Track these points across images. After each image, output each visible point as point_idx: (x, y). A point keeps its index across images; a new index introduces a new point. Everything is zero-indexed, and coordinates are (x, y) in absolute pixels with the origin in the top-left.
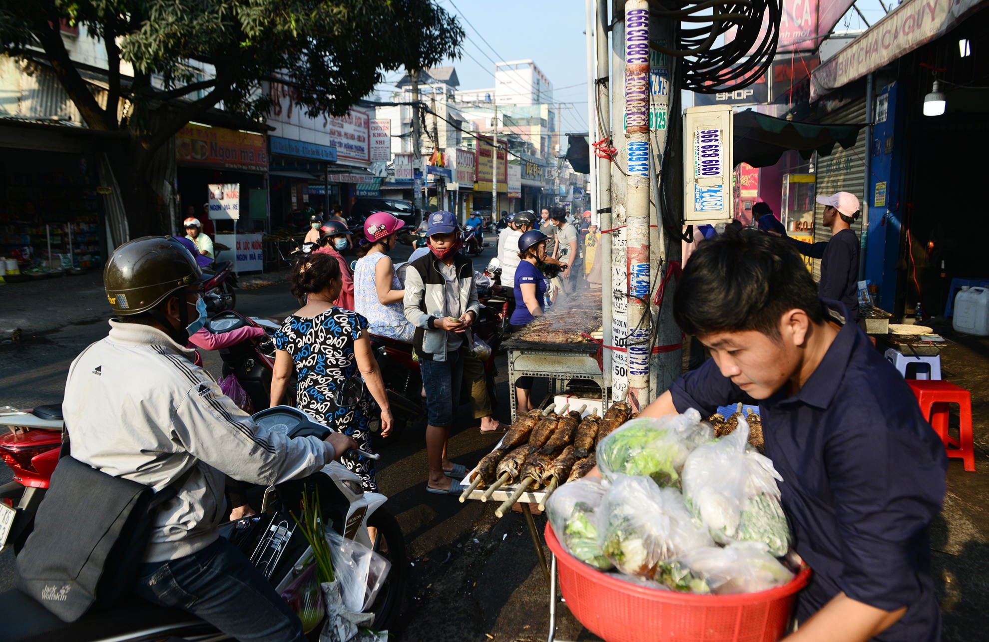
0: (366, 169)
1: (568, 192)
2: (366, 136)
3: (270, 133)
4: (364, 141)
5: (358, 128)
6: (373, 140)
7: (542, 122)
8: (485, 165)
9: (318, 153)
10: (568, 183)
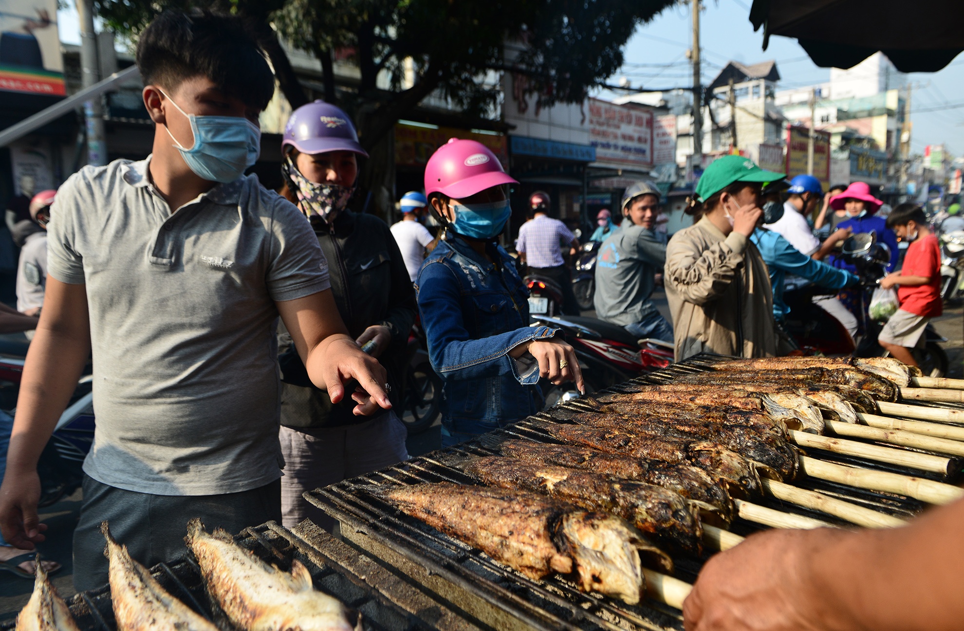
0: (648, 173)
1: (919, 191)
2: (648, 137)
3: (511, 132)
4: (645, 141)
5: (638, 128)
6: (657, 141)
7: (890, 113)
8: (798, 160)
9: (571, 152)
10: (920, 180)
